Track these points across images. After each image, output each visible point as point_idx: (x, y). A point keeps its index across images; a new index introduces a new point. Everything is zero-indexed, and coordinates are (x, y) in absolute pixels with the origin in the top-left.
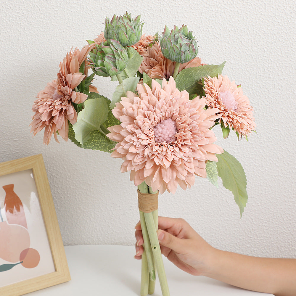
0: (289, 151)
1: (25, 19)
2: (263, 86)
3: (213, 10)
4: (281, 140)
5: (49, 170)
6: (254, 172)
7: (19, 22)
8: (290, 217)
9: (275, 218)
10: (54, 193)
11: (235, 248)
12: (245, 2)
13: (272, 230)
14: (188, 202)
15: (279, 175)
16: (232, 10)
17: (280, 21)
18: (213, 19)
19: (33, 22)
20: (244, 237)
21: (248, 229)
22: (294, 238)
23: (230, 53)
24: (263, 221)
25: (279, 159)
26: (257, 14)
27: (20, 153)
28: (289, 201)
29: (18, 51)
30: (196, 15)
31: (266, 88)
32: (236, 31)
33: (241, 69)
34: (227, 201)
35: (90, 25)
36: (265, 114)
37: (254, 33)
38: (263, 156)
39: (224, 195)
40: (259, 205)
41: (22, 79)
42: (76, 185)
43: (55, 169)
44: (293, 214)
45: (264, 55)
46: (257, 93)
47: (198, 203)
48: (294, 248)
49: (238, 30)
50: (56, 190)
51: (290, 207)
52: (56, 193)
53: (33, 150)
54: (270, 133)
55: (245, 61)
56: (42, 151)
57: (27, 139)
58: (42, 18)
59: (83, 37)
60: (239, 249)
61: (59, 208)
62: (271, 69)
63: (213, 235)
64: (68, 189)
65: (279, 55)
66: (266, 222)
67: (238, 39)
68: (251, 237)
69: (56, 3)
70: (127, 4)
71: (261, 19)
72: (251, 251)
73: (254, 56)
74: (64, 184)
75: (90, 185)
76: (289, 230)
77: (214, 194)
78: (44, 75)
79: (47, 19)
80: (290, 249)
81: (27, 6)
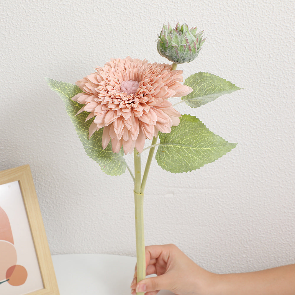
0: (292, 162)
1: (10, 22)
2: (267, 94)
3: (216, 13)
4: (283, 150)
5: (37, 179)
6: (253, 182)
7: (3, 25)
8: (289, 228)
9: (274, 229)
10: (43, 202)
11: (230, 258)
12: (252, 4)
13: (269, 240)
14: (183, 212)
15: (279, 186)
16: (236, 13)
17: (288, 25)
18: (215, 22)
19: (19, 25)
20: (240, 248)
21: (245, 240)
22: (292, 249)
23: (233, 59)
24: (261, 232)
25: (280, 170)
26: (263, 18)
27: (6, 162)
28: (288, 212)
29: (2, 55)
30: (197, 18)
31: (270, 97)
32: (240, 35)
33: (244, 76)
34: (223, 212)
35: (81, 29)
36: (267, 124)
37: (259, 38)
38: (263, 167)
39: (221, 205)
40: (256, 216)
41: (8, 85)
42: (65, 195)
43: (43, 178)
44: (292, 225)
45: (270, 62)
46: (260, 102)
47: (193, 213)
48: (292, 259)
49: (242, 34)
50: (44, 200)
51: (290, 218)
52: (44, 202)
53: (20, 159)
54: (272, 143)
55: (249, 68)
56: (30, 160)
57: (13, 147)
58: (28, 21)
59: (74, 41)
60: (234, 259)
61: (47, 217)
62: (276, 76)
63: (208, 245)
64: (57, 198)
65: (285, 62)
66: (264, 232)
67: (242, 44)
68: (247, 248)
69: (44, 4)
70: (121, 6)
71: (268, 22)
72: (247, 261)
73: (258, 62)
74: (53, 193)
75: (80, 194)
76: (287, 241)
77: (210, 204)
78: (31, 81)
79: (34, 22)
80: (288, 260)
81: (12, 7)
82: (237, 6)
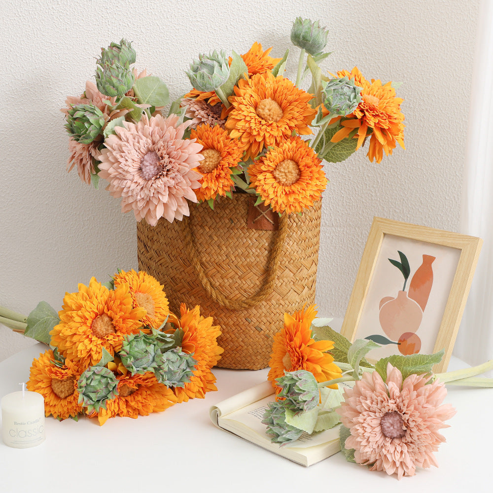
3: (348, 31)
12: (383, 22)
16: (368, 30)
17: (420, 43)
18: (348, 40)
19: (152, 42)
25: (422, 203)
26: (395, 35)
32: (373, 53)
37: (392, 56)
54: (412, 172)
58: (162, 38)
62: (411, 97)
65: (420, 81)
67: (375, 63)
71: (400, 40)
79: (167, 38)
82: (369, 23)
